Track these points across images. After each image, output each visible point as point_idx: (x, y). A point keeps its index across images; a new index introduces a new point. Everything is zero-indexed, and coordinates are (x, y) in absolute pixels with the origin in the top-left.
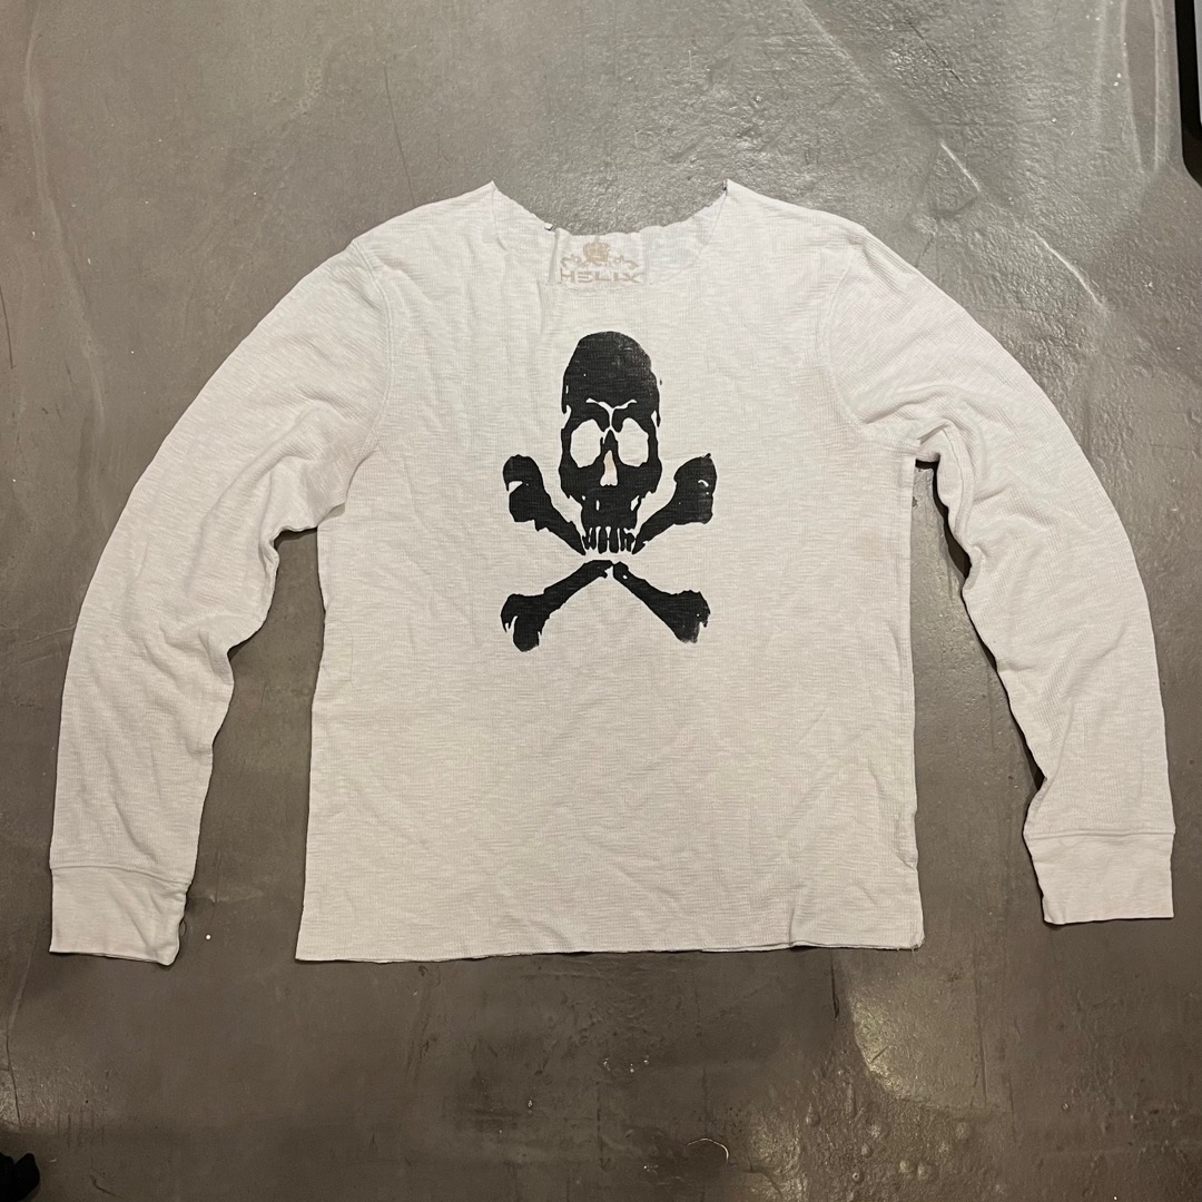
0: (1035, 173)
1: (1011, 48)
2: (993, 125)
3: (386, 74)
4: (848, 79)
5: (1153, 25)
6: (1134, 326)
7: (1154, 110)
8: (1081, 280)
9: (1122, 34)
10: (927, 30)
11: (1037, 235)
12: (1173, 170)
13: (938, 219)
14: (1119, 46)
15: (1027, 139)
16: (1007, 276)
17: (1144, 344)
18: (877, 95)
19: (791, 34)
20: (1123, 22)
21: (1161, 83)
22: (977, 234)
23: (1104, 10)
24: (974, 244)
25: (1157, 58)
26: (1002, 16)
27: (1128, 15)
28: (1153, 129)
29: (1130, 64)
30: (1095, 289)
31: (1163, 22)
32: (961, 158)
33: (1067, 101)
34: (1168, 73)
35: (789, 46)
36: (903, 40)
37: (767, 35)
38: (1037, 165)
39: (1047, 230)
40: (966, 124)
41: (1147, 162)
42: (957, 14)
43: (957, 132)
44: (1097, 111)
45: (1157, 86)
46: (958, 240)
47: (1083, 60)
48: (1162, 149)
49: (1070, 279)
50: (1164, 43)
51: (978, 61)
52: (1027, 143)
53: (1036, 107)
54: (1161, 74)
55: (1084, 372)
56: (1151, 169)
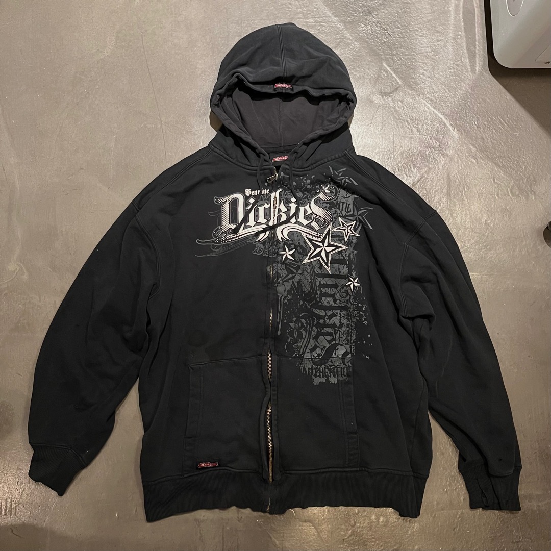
0: (424, 76)
1: (413, 22)
2: (406, 55)
3: (142, 38)
4: (343, 36)
5: (474, 11)
6: (469, 141)
7: (475, 48)
8: (446, 122)
9: (461, 15)
10: (376, 15)
11: (425, 102)
12: (485, 73)
13: (382, 96)
14: (460, 20)
15: (420, 61)
16: (413, 120)
17: (474, 149)
18: (355, 43)
19: (318, 18)
20: (462, 10)
21: (478, 36)
22: (399, 102)
23: (453, 5)
24: (399, 107)
25: (476, 25)
26: (409, 8)
27: (463, 7)
28: (475, 56)
29: (465, 28)
30: (451, 125)
31: (479, 9)
32: (393, 70)
33: (438, 45)
34: (481, 32)
35: (317, 23)
36: (366, 19)
37: (308, 18)
38: (425, 72)
39: (431, 100)
40: (394, 55)
41: (473, 71)
42: (389, 8)
43: (390, 58)
44: (450, 49)
45: (477, 38)
46: (391, 105)
47: (445, 27)
48: (479, 64)
49: (441, 121)
50: (479, 18)
51: (400, 28)
52: (420, 62)
53: (424, 47)
54: (478, 32)
55: (448, 162)
56: (475, 73)
